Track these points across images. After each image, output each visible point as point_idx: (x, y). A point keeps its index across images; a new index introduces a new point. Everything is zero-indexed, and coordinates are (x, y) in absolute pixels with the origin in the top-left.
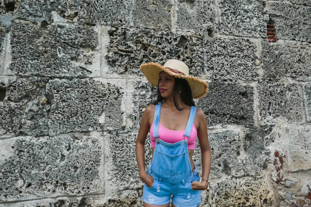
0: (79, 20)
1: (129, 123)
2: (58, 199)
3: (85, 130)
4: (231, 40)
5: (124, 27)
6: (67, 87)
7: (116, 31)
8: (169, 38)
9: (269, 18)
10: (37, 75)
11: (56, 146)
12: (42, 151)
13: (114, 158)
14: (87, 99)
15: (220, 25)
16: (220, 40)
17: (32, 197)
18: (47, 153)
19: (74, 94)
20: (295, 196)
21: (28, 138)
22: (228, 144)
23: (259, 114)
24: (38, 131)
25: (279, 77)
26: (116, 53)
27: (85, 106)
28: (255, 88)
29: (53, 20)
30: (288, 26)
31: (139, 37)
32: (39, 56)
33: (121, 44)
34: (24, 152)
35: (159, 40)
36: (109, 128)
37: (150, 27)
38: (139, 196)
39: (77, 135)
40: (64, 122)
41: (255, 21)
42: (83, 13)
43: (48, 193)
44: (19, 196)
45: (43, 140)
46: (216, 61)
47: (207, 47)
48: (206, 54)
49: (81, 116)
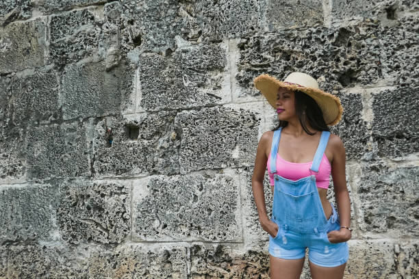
0: (203, 40)
2: (194, 243)
3: (217, 167)
5: (256, 35)
6: (195, 119)
7: (247, 43)
8: (320, 37)
10: (165, 109)
11: (187, 185)
12: (175, 190)
14: (218, 130)
16: (411, 20)
17: (168, 239)
18: (180, 193)
19: (203, 126)
21: (161, 177)
24: (169, 169)
26: (248, 70)
27: (216, 139)
29: (177, 46)
31: (277, 44)
32: (166, 89)
33: (255, 58)
34: (158, 191)
35: (305, 42)
36: (244, 164)
37: (292, 27)
39: (209, 173)
40: (195, 158)
42: (207, 30)
43: (183, 236)
44: (156, 237)
45: (175, 178)
46: (405, 55)
47: (386, 37)
48: (385, 48)
49: (212, 150)
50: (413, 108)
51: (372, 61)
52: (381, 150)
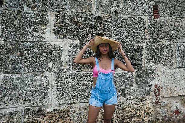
0: (38, 9)
1: (66, 67)
2: (26, 107)
3: (41, 71)
4: (129, 18)
5: (64, 12)
6: (31, 47)
7: (59, 15)
8: (90, 18)
9: (154, 4)
10: (15, 41)
11: (25, 79)
12: (18, 82)
13: (57, 86)
14: (42, 53)
15: (122, 8)
16: (123, 18)
17: (12, 106)
18: (20, 83)
19: (35, 51)
20: (168, 112)
21: (10, 75)
22: (125, 80)
23: (146, 63)
24: (15, 71)
25: (160, 39)
26: (59, 27)
27: (41, 57)
28: (144, 47)
29: (23, 9)
30: (167, 8)
31: (72, 18)
32: (16, 30)
33: (62, 22)
34: (8, 82)
35: (84, 19)
36: (54, 70)
37: (80, 11)
38: (71, 108)
39: (36, 73)
40: (30, 66)
41: (145, 6)
42: (40, 5)
43: (21, 104)
44: (5, 105)
45: (18, 76)
46: (120, 31)
47: (114, 23)
48: (113, 27)
49: (39, 63)
51: (108, 31)
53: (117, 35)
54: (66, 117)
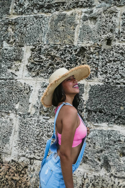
0: (15, 44)
3: (7, 112)
5: (40, 45)
6: (3, 85)
7: (35, 49)
13: (20, 133)
14: (12, 92)
16: (119, 47)
19: (5, 89)
22: (112, 142)
26: (32, 63)
29: (3, 46)
31: (49, 51)
33: (37, 57)
35: (62, 52)
36: (20, 112)
37: (58, 43)
38: (30, 164)
39: (3, 114)
42: (18, 40)
46: (111, 66)
47: (104, 55)
48: (102, 61)
49: (7, 102)
50: (110, 97)
51: (93, 67)
52: (89, 117)
53: (106, 72)
54: (23, 174)
